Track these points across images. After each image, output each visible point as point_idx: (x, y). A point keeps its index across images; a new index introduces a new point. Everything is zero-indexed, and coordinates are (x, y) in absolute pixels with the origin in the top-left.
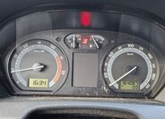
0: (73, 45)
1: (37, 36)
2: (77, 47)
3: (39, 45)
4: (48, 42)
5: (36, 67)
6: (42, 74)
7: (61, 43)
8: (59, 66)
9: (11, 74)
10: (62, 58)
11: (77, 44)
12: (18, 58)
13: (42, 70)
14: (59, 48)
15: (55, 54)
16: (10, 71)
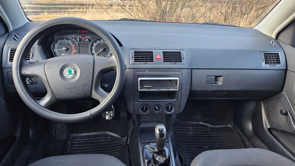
0: (78, 40)
1: (63, 36)
2: (80, 41)
3: (65, 40)
4: (68, 39)
5: (64, 49)
6: (66, 51)
7: (74, 40)
8: (73, 48)
9: (54, 52)
10: (74, 45)
11: (80, 40)
12: (56, 45)
13: (67, 50)
14: (73, 42)
15: (72, 44)
16: (53, 50)
